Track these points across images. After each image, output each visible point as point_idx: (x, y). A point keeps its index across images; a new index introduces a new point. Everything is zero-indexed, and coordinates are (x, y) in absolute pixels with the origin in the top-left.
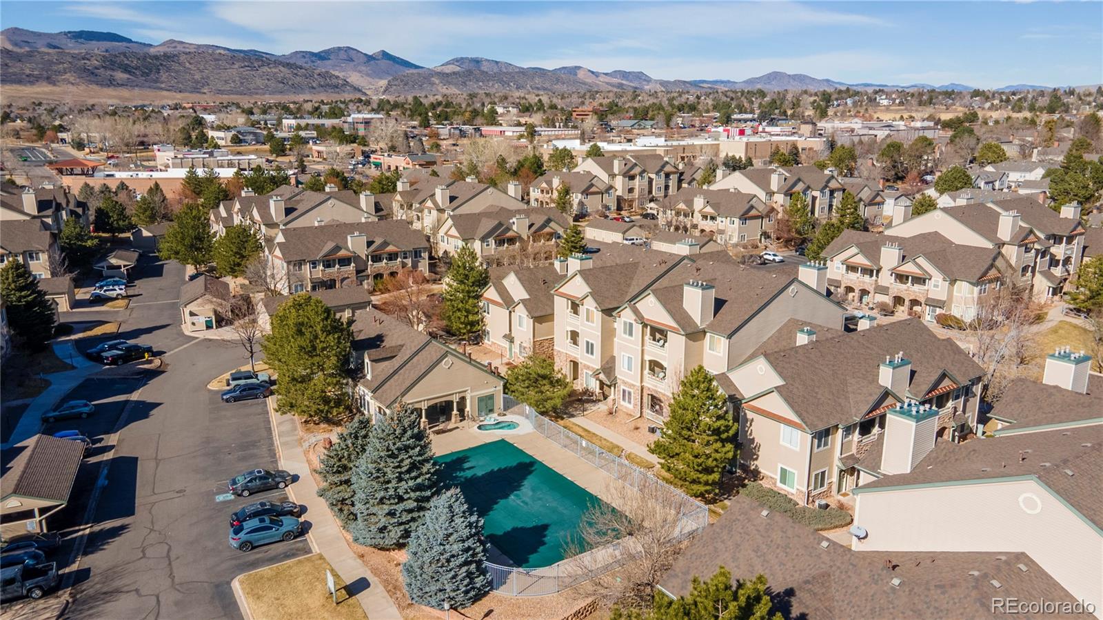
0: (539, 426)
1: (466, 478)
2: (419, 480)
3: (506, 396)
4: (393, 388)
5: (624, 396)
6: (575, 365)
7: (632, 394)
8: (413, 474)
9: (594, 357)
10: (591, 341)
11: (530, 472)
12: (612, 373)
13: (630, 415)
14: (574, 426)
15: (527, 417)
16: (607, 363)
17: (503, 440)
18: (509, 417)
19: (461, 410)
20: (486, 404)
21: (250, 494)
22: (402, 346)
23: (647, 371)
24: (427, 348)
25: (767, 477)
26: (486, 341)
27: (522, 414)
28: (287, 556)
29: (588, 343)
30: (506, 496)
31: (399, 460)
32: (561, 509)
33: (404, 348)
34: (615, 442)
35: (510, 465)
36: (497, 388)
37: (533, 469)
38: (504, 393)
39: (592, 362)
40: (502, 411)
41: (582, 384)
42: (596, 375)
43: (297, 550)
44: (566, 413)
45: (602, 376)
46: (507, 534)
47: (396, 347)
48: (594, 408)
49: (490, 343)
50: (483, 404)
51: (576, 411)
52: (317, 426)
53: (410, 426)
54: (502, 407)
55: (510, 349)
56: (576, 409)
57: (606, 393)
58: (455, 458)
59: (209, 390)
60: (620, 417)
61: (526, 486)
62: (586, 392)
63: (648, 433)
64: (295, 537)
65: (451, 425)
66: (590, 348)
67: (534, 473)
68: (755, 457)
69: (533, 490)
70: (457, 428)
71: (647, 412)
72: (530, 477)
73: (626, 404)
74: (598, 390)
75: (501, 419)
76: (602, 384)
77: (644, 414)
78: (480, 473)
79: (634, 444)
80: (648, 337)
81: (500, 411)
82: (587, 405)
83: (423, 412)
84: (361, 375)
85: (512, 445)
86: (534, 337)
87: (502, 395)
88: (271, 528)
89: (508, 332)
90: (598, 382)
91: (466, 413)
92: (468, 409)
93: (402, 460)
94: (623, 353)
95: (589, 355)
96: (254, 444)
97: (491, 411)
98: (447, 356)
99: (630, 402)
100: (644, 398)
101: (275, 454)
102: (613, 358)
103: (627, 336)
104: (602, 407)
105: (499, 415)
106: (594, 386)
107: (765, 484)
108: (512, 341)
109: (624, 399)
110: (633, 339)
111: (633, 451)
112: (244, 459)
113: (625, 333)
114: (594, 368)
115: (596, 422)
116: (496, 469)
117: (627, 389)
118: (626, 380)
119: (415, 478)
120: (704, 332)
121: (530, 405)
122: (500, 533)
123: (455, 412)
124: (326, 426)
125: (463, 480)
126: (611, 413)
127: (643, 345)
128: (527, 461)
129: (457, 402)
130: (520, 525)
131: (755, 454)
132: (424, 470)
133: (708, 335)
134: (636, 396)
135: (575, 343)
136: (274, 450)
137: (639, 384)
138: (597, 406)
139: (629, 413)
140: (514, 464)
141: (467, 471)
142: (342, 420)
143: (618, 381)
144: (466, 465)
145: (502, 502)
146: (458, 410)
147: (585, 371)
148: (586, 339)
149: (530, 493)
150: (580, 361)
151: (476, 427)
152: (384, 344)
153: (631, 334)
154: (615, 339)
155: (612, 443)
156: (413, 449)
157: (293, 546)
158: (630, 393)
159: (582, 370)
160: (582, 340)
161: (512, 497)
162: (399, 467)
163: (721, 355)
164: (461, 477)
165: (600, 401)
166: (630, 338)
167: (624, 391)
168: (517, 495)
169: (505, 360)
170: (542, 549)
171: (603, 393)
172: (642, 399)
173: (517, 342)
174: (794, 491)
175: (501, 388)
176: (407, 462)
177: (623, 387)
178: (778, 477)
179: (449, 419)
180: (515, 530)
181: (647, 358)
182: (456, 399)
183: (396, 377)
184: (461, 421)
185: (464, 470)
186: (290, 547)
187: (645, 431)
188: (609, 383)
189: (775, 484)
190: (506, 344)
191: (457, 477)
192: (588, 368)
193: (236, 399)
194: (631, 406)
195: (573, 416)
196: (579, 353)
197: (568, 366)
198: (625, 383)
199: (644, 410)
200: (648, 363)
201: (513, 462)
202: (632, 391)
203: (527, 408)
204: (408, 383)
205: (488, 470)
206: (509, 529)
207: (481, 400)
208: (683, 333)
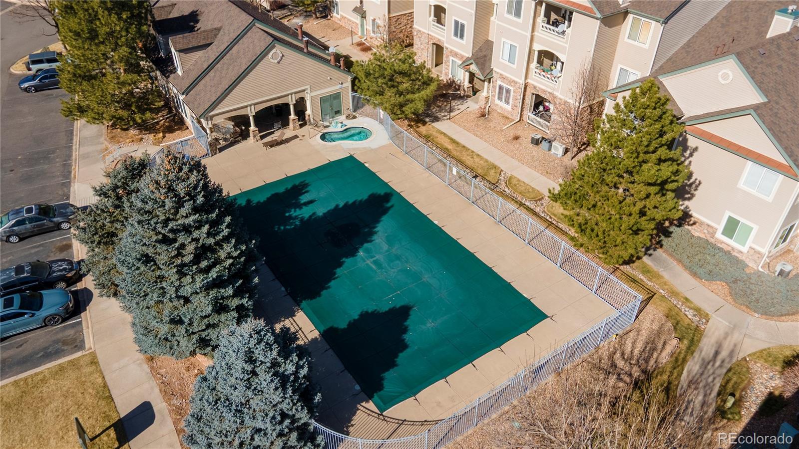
0: (396, 136)
1: (302, 220)
2: (213, 274)
3: (355, 94)
4: (208, 90)
5: (500, 92)
6: (439, 49)
7: (512, 93)
8: (204, 264)
9: (463, 42)
10: (460, 21)
11: (385, 211)
12: (487, 65)
13: (507, 118)
14: (438, 135)
15: (381, 122)
16: (480, 49)
17: (351, 158)
18: (361, 121)
19: (301, 112)
20: (331, 106)
21: (21, 240)
22: (219, 29)
23: (534, 64)
24: (249, 34)
25: (702, 224)
26: (335, 14)
27: (375, 117)
28: (48, 355)
29: (457, 23)
30: (353, 253)
31: (177, 245)
32: (426, 277)
33: (221, 33)
34: (491, 160)
35: (359, 199)
36: (344, 85)
37: (389, 205)
38: (353, 90)
39: (463, 47)
40: (351, 112)
41: (446, 74)
42: (466, 65)
43: (65, 343)
44: (428, 115)
45: (474, 68)
46: (353, 325)
47: (212, 30)
48: (462, 107)
49: (339, 17)
50: (327, 104)
51: (440, 111)
52: (124, 133)
53: (188, 194)
54: (351, 107)
55: (362, 26)
56: (441, 109)
57: (476, 86)
58: (289, 186)
59: (11, 74)
60: (495, 121)
61: (380, 233)
62: (451, 84)
63: (531, 145)
64: (64, 320)
65: (288, 132)
66: (459, 30)
67: (390, 212)
68: (687, 196)
69: (390, 241)
70: (296, 137)
71: (529, 114)
72: (385, 219)
73: (502, 104)
74: (466, 84)
75: (350, 123)
76: (472, 76)
77: (524, 117)
78: (320, 210)
79: (515, 162)
80: (541, 18)
81: (349, 112)
82: (454, 103)
83: (251, 119)
84: (171, 68)
85: (361, 165)
86: (389, 12)
87: (350, 93)
88: (23, 314)
89: (359, 5)
90: (467, 74)
91: (307, 118)
92: (309, 112)
93: (183, 246)
94: (503, 40)
95: (458, 39)
96: (46, 157)
97: (338, 112)
98: (274, 47)
99: (507, 102)
100: (526, 98)
101: (70, 172)
102: (489, 45)
103: (512, 17)
104: (472, 106)
105: (348, 117)
106: (462, 77)
107: (695, 231)
108: (363, 16)
109: (500, 98)
110: (520, 21)
111: (515, 174)
112: (27, 179)
113: (509, 12)
114: (462, 57)
115: (465, 128)
116: (341, 205)
117: (505, 86)
118: (505, 74)
119: (207, 270)
120: (626, 13)
121: (385, 109)
122: (343, 324)
123: (293, 116)
124: (136, 132)
125: (298, 223)
126: (483, 115)
127: (533, 30)
128: (382, 192)
129: (294, 105)
130: (371, 307)
131: (689, 193)
132: (222, 254)
133: (630, 17)
134: (516, 95)
135: (439, 21)
136: (70, 165)
137: (522, 81)
138: (466, 105)
139: (506, 114)
140: (365, 197)
141: (305, 208)
142: (157, 123)
143: (494, 74)
144: (304, 199)
145: (348, 261)
146: (297, 113)
147: (451, 58)
148: (454, 18)
149: (385, 247)
150: (445, 45)
151: (318, 136)
152: (199, 25)
153: (518, 14)
154: (492, 19)
155: (487, 161)
156: (198, 228)
157: (60, 336)
158: (508, 91)
159: (447, 57)
160: (449, 19)
161: (361, 253)
162: (179, 254)
163: (646, 46)
164: (296, 217)
165: (468, 96)
166: (516, 19)
167: (501, 88)
168: (368, 251)
169: (356, 39)
170: (402, 357)
171: (473, 87)
172: (524, 99)
173: (370, 18)
174: (745, 249)
175: (349, 84)
176: (190, 248)
177: (499, 82)
178: (721, 228)
179: (285, 124)
180: (365, 316)
181: (537, 47)
182: (291, 101)
183: (212, 74)
184: (301, 126)
185: (299, 206)
186: (54, 338)
187: (526, 141)
188: (482, 78)
189: (713, 235)
190: (356, 19)
191: (290, 217)
192: (456, 55)
193: (38, 89)
194: (508, 108)
195: (437, 119)
196: (445, 35)
197: (430, 50)
198: (503, 78)
199: (525, 112)
200: (536, 54)
201: (361, 194)
202: (512, 89)
203: (382, 112)
204: (225, 84)
205: (332, 206)
206: (356, 317)
207: (323, 100)
208: (599, 16)
